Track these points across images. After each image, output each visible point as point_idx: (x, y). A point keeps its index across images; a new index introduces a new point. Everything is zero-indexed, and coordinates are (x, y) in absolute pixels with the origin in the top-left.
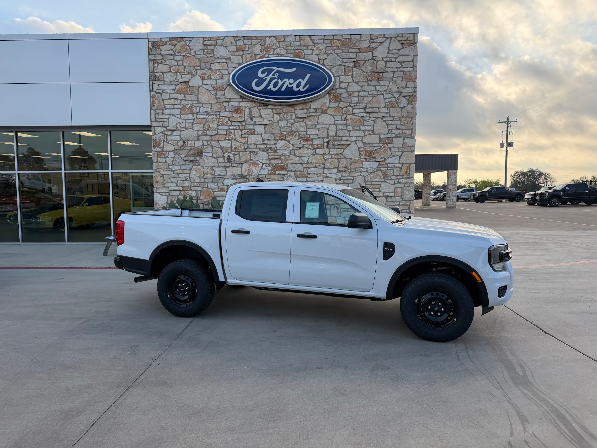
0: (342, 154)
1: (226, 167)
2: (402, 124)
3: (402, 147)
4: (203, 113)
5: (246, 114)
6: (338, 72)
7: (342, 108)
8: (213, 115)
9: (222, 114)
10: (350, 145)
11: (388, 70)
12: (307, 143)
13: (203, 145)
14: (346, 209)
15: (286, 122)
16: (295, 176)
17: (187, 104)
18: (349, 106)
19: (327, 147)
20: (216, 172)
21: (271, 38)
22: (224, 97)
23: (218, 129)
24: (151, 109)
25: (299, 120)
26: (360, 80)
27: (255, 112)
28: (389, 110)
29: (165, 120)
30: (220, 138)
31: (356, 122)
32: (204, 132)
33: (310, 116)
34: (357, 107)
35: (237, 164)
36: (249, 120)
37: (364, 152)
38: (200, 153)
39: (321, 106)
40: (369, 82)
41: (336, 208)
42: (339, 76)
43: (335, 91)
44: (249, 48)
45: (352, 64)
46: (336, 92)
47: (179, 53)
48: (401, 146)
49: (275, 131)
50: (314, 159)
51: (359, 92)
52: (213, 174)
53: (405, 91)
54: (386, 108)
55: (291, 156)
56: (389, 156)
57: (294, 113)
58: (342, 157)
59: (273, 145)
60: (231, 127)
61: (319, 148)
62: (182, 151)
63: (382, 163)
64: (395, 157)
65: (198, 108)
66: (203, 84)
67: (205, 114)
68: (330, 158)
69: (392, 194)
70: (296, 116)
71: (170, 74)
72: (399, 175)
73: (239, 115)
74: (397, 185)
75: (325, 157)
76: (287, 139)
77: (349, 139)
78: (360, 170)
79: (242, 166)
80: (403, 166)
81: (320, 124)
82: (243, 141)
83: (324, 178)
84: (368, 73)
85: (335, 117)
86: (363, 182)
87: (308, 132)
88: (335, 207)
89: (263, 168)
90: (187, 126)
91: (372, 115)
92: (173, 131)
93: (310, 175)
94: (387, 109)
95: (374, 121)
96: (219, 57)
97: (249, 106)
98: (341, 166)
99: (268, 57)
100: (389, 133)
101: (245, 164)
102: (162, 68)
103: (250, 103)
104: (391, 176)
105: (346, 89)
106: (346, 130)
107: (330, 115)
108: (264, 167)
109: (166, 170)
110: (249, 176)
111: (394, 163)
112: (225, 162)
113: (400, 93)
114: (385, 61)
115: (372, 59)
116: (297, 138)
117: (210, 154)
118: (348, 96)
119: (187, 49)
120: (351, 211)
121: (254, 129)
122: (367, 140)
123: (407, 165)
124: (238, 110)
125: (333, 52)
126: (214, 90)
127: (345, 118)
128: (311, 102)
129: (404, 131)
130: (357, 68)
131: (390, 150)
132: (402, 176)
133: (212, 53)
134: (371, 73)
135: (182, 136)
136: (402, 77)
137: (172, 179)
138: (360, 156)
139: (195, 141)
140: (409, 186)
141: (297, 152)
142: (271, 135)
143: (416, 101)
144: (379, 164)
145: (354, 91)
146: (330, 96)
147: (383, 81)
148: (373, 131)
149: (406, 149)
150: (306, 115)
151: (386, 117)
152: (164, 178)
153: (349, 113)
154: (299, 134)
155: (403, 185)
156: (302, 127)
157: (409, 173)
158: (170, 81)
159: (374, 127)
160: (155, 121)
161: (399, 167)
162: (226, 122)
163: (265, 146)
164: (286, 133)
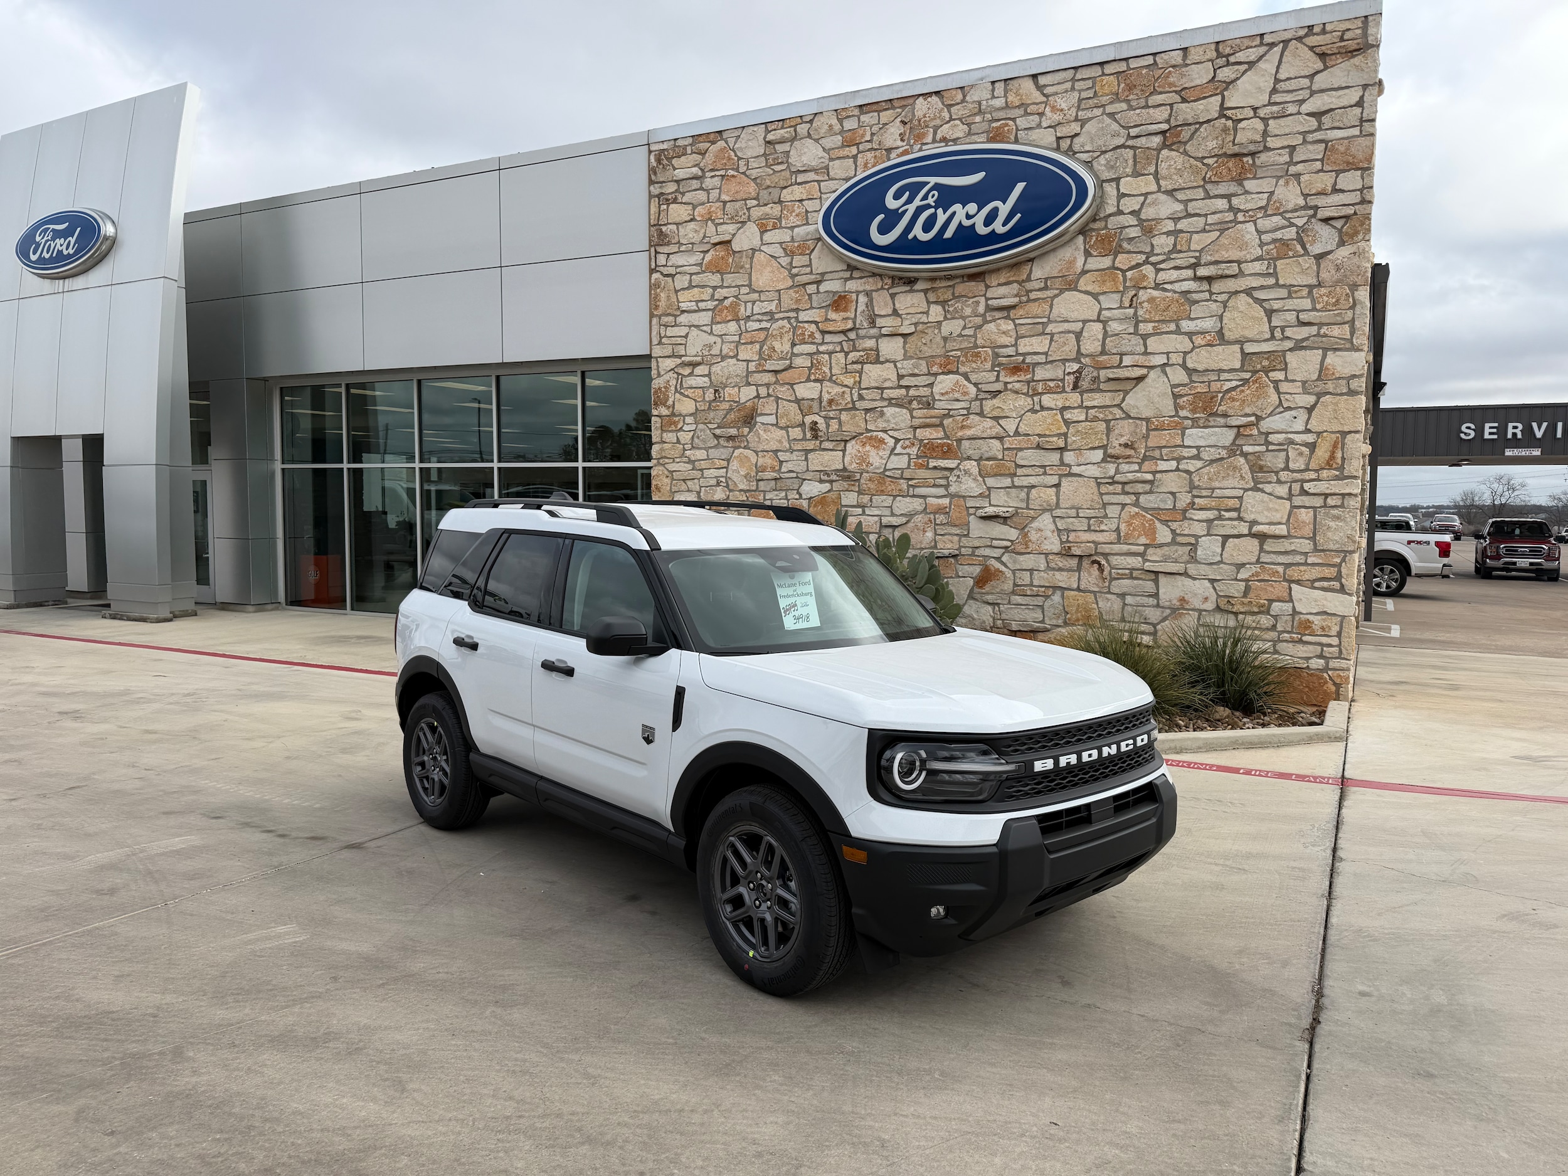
0: (1119, 406)
1: (807, 452)
2: (1318, 307)
3: (1319, 378)
4: (760, 317)
5: (859, 310)
6: (1112, 167)
7: (1124, 271)
8: (783, 319)
9: (803, 316)
10: (1146, 380)
11: (1271, 142)
12: (1016, 378)
13: (758, 396)
14: (1127, 571)
15: (962, 322)
16: (979, 472)
17: (726, 298)
18: (1146, 262)
19: (1075, 387)
20: (784, 464)
21: (929, 99)
22: (808, 270)
23: (793, 354)
24: (652, 316)
25: (998, 315)
26: (1180, 182)
27: (882, 305)
28: (1275, 266)
29: (679, 340)
30: (796, 376)
31: (1167, 309)
32: (759, 365)
33: (1029, 301)
34: (1172, 264)
35: (834, 443)
36: (865, 325)
37: (1190, 398)
38: (749, 418)
39: (1061, 270)
40: (1208, 187)
41: (1096, 566)
42: (1117, 180)
43: (1103, 224)
44: (873, 134)
45: (1157, 140)
46: (1106, 227)
47: (712, 170)
48: (1315, 377)
49: (930, 351)
50: (1035, 424)
51: (1176, 220)
52: (777, 468)
53: (1330, 205)
54: (1264, 260)
55: (971, 417)
56: (1272, 409)
57: (984, 295)
58: (1118, 413)
59: (925, 389)
60: (822, 348)
61: (1050, 391)
62: (712, 414)
63: (1248, 432)
64: (1293, 413)
65: (749, 305)
66: (763, 244)
67: (765, 318)
68: (1083, 418)
69: (1282, 530)
70: (987, 305)
71: (692, 225)
72: (1307, 470)
73: (843, 314)
74: (1298, 501)
75: (1068, 415)
76: (962, 369)
77: (1141, 360)
78: (1175, 455)
79: (845, 446)
80: (1320, 440)
81: (1056, 321)
82: (849, 381)
83: (1063, 479)
84: (1205, 161)
85: (1101, 298)
86: (1185, 490)
87: (1019, 348)
88: (1094, 562)
89: (896, 452)
90: (724, 352)
91: (1217, 287)
92: (694, 365)
93: (1023, 469)
94: (1266, 262)
95: (1225, 304)
96: (800, 169)
97: (868, 288)
98: (1116, 443)
99: (920, 150)
100: (1273, 337)
101: (853, 442)
102: (678, 212)
103: (870, 280)
104: (1277, 473)
105: (1135, 213)
106: (1136, 333)
107: (1087, 293)
108: (898, 450)
109: (678, 460)
110: (861, 474)
111: (1290, 430)
112: (804, 439)
113: (1311, 212)
114: (1262, 116)
115: (1222, 115)
116: (988, 365)
117: (772, 419)
118: (1143, 235)
119: (729, 159)
120: (1143, 576)
121: (877, 350)
122: (1201, 360)
123: (1333, 436)
124: (839, 302)
125: (1098, 112)
126: (787, 255)
127: (1132, 300)
128: (1032, 260)
129: (1326, 327)
130: (1174, 150)
131: (1277, 389)
132: (1316, 471)
133: (785, 160)
134: (1215, 159)
135: (713, 378)
136: (1322, 160)
137: (689, 483)
138: (1177, 412)
139: (739, 388)
140: (1339, 503)
141: (988, 405)
142: (921, 362)
143: (1369, 230)
144: (1238, 435)
145: (1161, 217)
146: (1088, 240)
147: (1255, 178)
148: (1220, 333)
149: (1330, 387)
150: (1017, 300)
151: (1262, 287)
152: (673, 479)
153: (1145, 284)
154: (996, 355)
155: (1318, 502)
156: (1004, 333)
157: (1339, 461)
158: (693, 244)
159: (1224, 322)
160: (660, 343)
161: (1306, 445)
162: (812, 335)
163: (903, 391)
164: (959, 353)
